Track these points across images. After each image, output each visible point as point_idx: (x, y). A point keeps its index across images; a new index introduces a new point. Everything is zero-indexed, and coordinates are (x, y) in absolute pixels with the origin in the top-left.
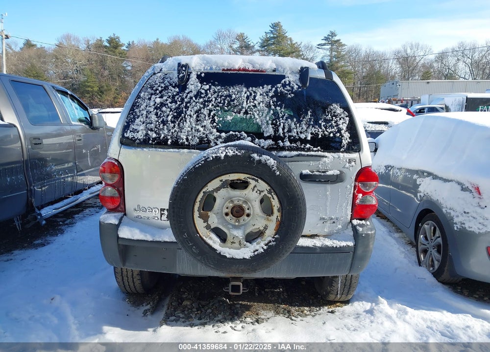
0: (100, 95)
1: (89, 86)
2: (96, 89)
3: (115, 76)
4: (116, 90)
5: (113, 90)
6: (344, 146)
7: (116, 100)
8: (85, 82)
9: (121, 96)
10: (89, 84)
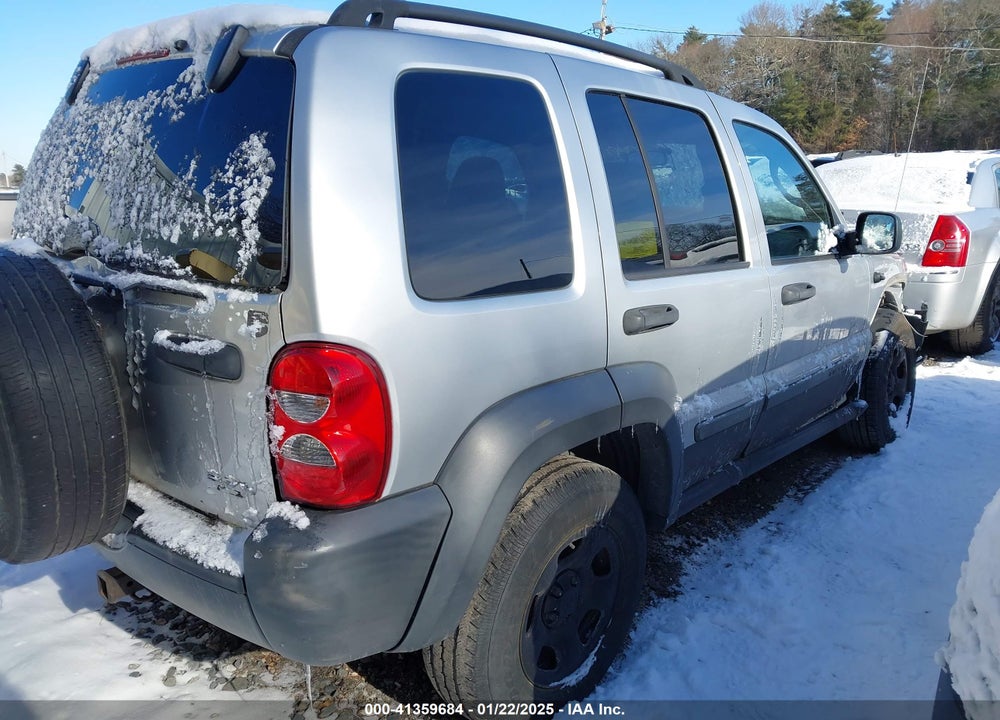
0: (808, 128)
1: (787, 111)
2: (802, 115)
3: (849, 83)
4: (846, 113)
5: (838, 114)
6: (240, 269)
7: (841, 137)
8: (781, 102)
9: (854, 127)
10: (789, 105)
